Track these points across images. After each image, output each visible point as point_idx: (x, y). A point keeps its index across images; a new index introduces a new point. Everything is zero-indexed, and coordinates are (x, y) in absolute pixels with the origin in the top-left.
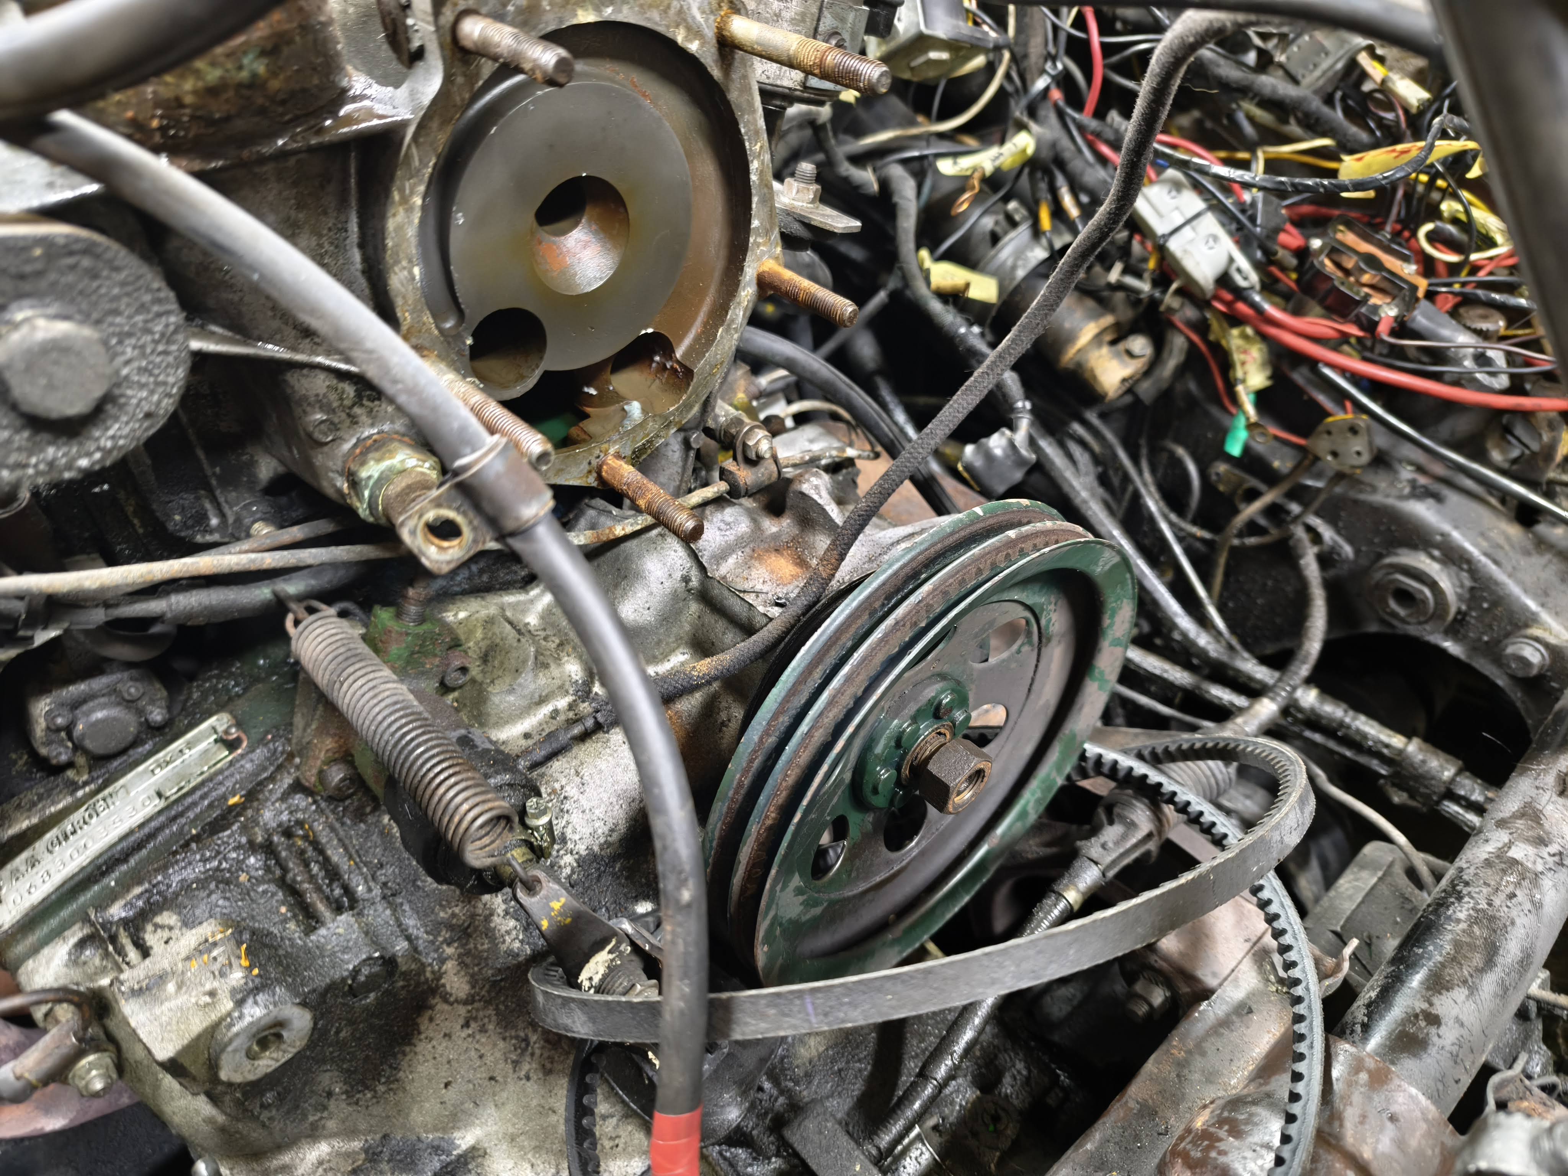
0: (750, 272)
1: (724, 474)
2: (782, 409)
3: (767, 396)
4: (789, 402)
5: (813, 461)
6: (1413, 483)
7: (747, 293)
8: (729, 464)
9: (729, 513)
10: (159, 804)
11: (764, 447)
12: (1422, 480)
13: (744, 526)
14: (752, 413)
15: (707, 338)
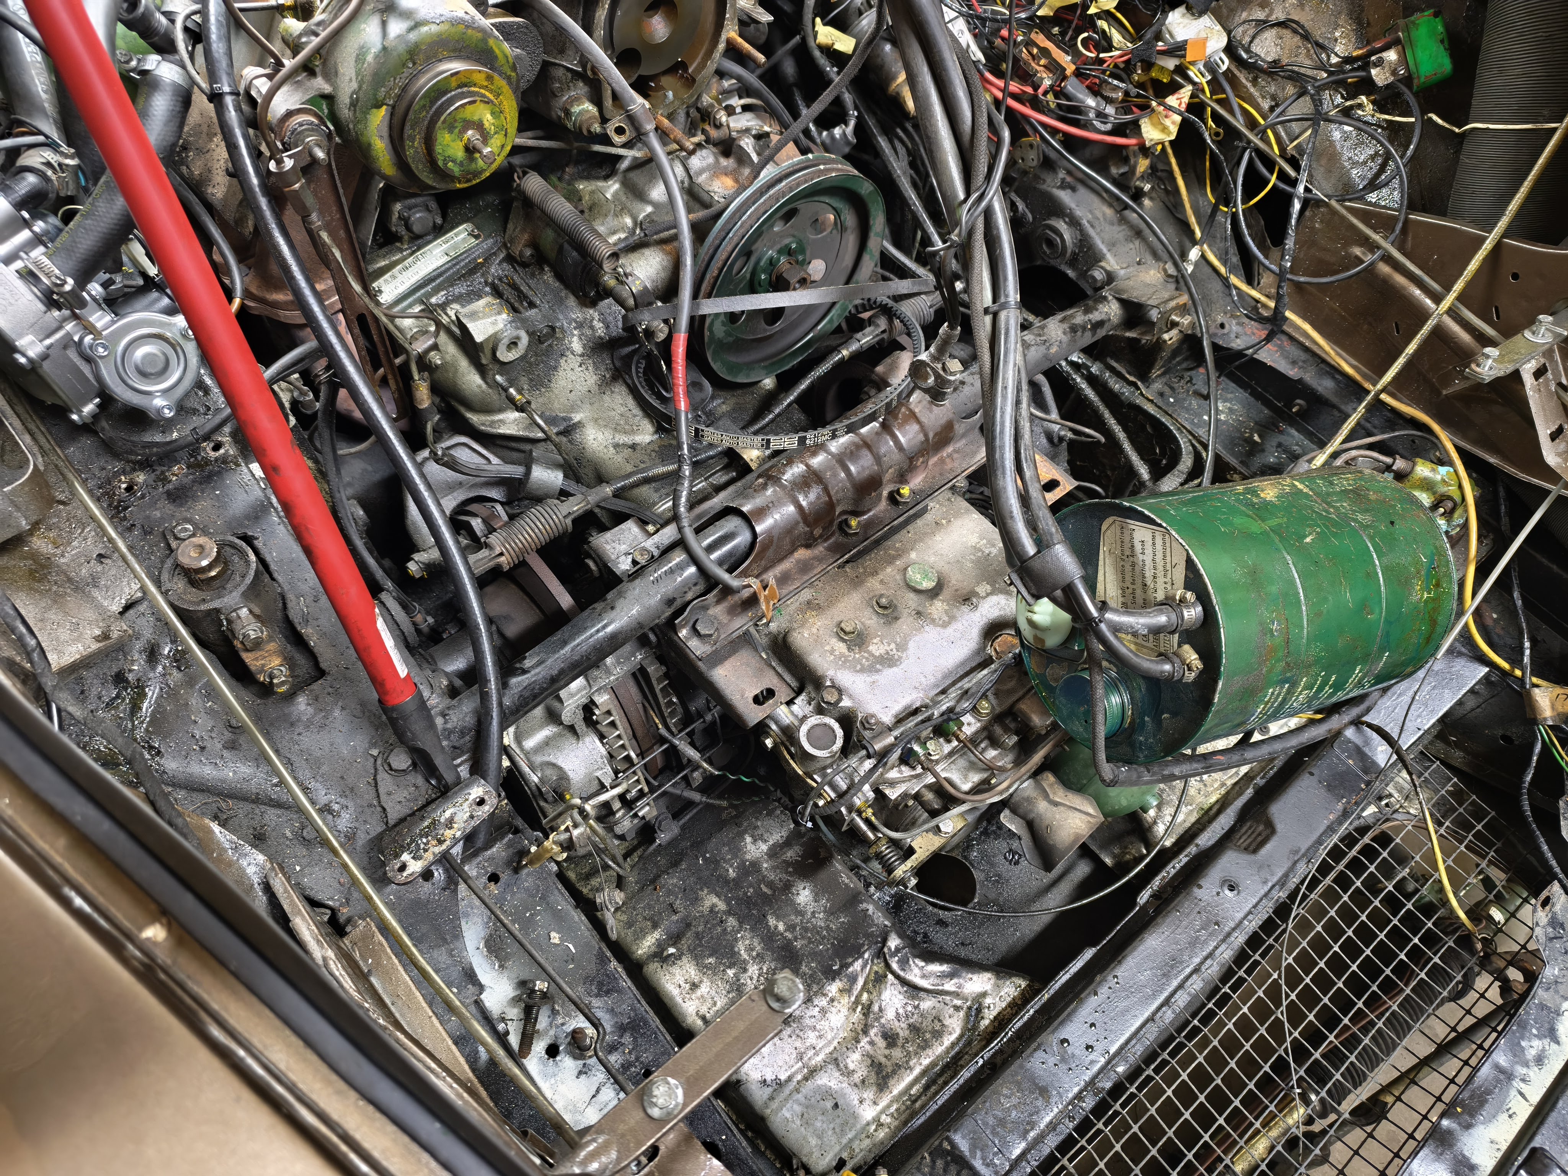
0: (724, 37)
1: (704, 132)
2: (736, 102)
3: (727, 93)
4: (740, 98)
5: (747, 130)
6: (1063, 180)
7: (722, 46)
8: (707, 128)
9: (704, 152)
10: (448, 259)
11: (724, 119)
12: (1069, 179)
13: (711, 160)
14: (719, 102)
15: (703, 65)
